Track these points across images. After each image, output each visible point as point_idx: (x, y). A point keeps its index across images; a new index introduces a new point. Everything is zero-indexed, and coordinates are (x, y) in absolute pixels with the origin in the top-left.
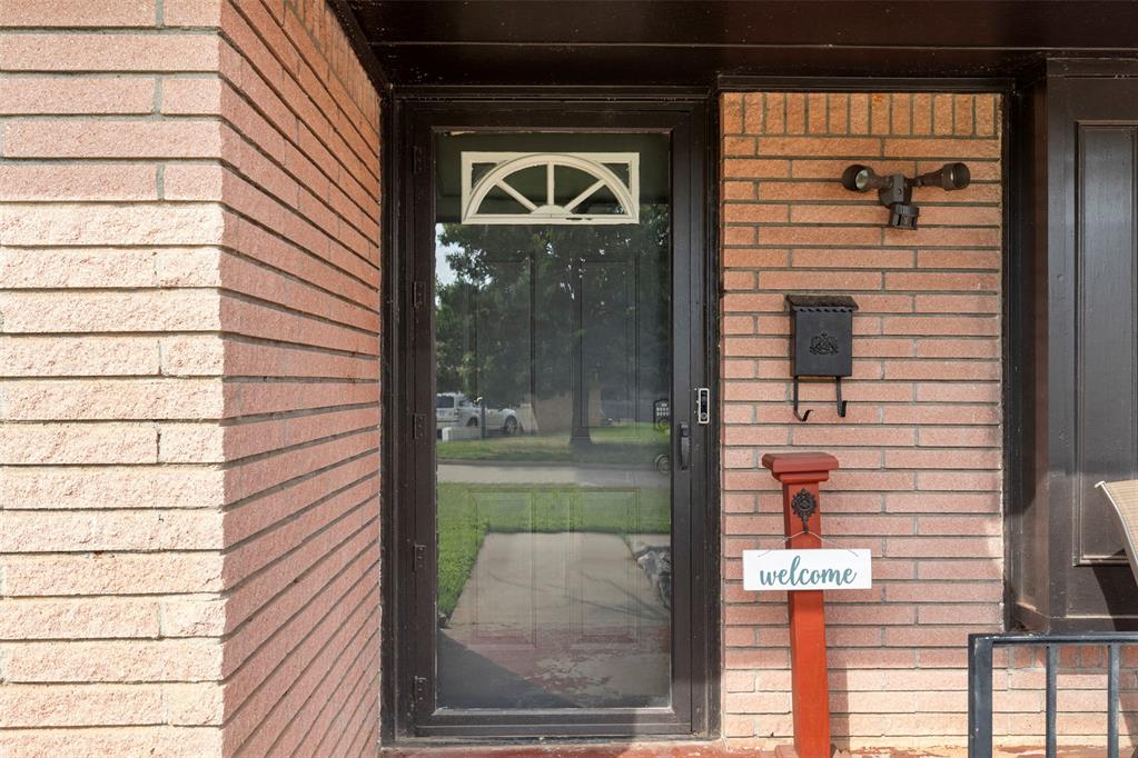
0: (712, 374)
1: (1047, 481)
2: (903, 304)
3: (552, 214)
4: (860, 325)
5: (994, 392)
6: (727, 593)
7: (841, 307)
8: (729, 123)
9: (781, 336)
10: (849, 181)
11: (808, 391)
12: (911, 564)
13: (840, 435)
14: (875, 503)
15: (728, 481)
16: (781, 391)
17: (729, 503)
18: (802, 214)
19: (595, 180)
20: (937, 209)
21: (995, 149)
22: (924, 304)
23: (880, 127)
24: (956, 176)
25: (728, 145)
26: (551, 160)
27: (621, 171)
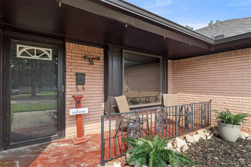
0: (64, 84)
1: (109, 97)
2: (92, 75)
3: (35, 57)
4: (86, 77)
5: (103, 86)
6: (67, 116)
7: (84, 75)
8: (67, 47)
9: (75, 79)
10: (85, 57)
11: (79, 86)
12: (92, 109)
13: (83, 92)
14: (88, 101)
15: (67, 100)
16: (75, 86)
17: (67, 103)
18: (78, 61)
19: (44, 53)
20: (96, 63)
21: (103, 56)
22: (94, 75)
23: (89, 51)
24: (98, 59)
25: (67, 50)
26: (36, 48)
27: (49, 52)
